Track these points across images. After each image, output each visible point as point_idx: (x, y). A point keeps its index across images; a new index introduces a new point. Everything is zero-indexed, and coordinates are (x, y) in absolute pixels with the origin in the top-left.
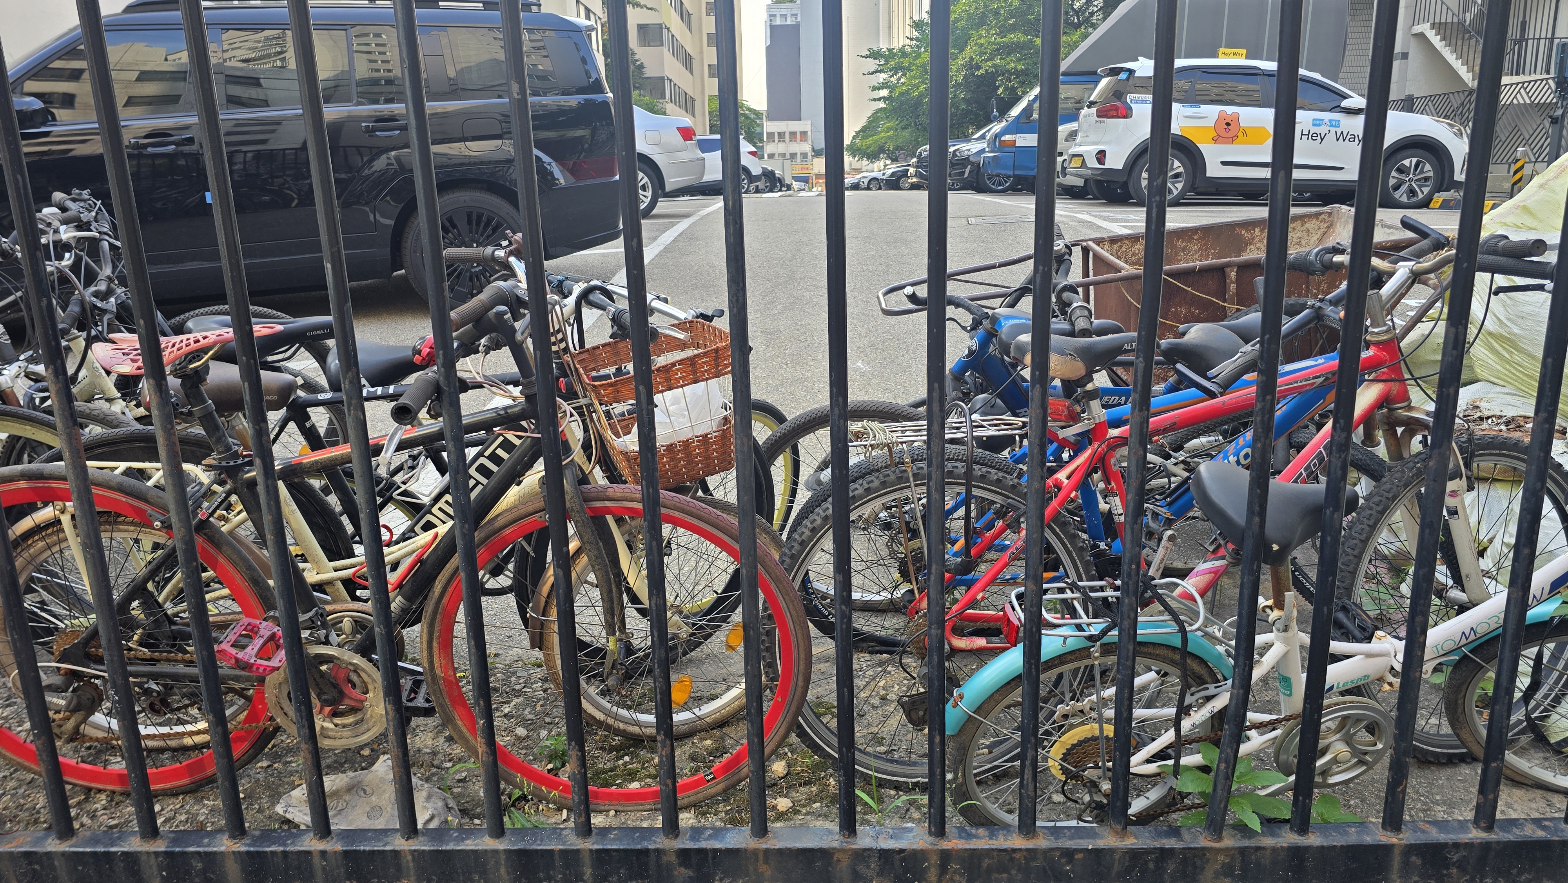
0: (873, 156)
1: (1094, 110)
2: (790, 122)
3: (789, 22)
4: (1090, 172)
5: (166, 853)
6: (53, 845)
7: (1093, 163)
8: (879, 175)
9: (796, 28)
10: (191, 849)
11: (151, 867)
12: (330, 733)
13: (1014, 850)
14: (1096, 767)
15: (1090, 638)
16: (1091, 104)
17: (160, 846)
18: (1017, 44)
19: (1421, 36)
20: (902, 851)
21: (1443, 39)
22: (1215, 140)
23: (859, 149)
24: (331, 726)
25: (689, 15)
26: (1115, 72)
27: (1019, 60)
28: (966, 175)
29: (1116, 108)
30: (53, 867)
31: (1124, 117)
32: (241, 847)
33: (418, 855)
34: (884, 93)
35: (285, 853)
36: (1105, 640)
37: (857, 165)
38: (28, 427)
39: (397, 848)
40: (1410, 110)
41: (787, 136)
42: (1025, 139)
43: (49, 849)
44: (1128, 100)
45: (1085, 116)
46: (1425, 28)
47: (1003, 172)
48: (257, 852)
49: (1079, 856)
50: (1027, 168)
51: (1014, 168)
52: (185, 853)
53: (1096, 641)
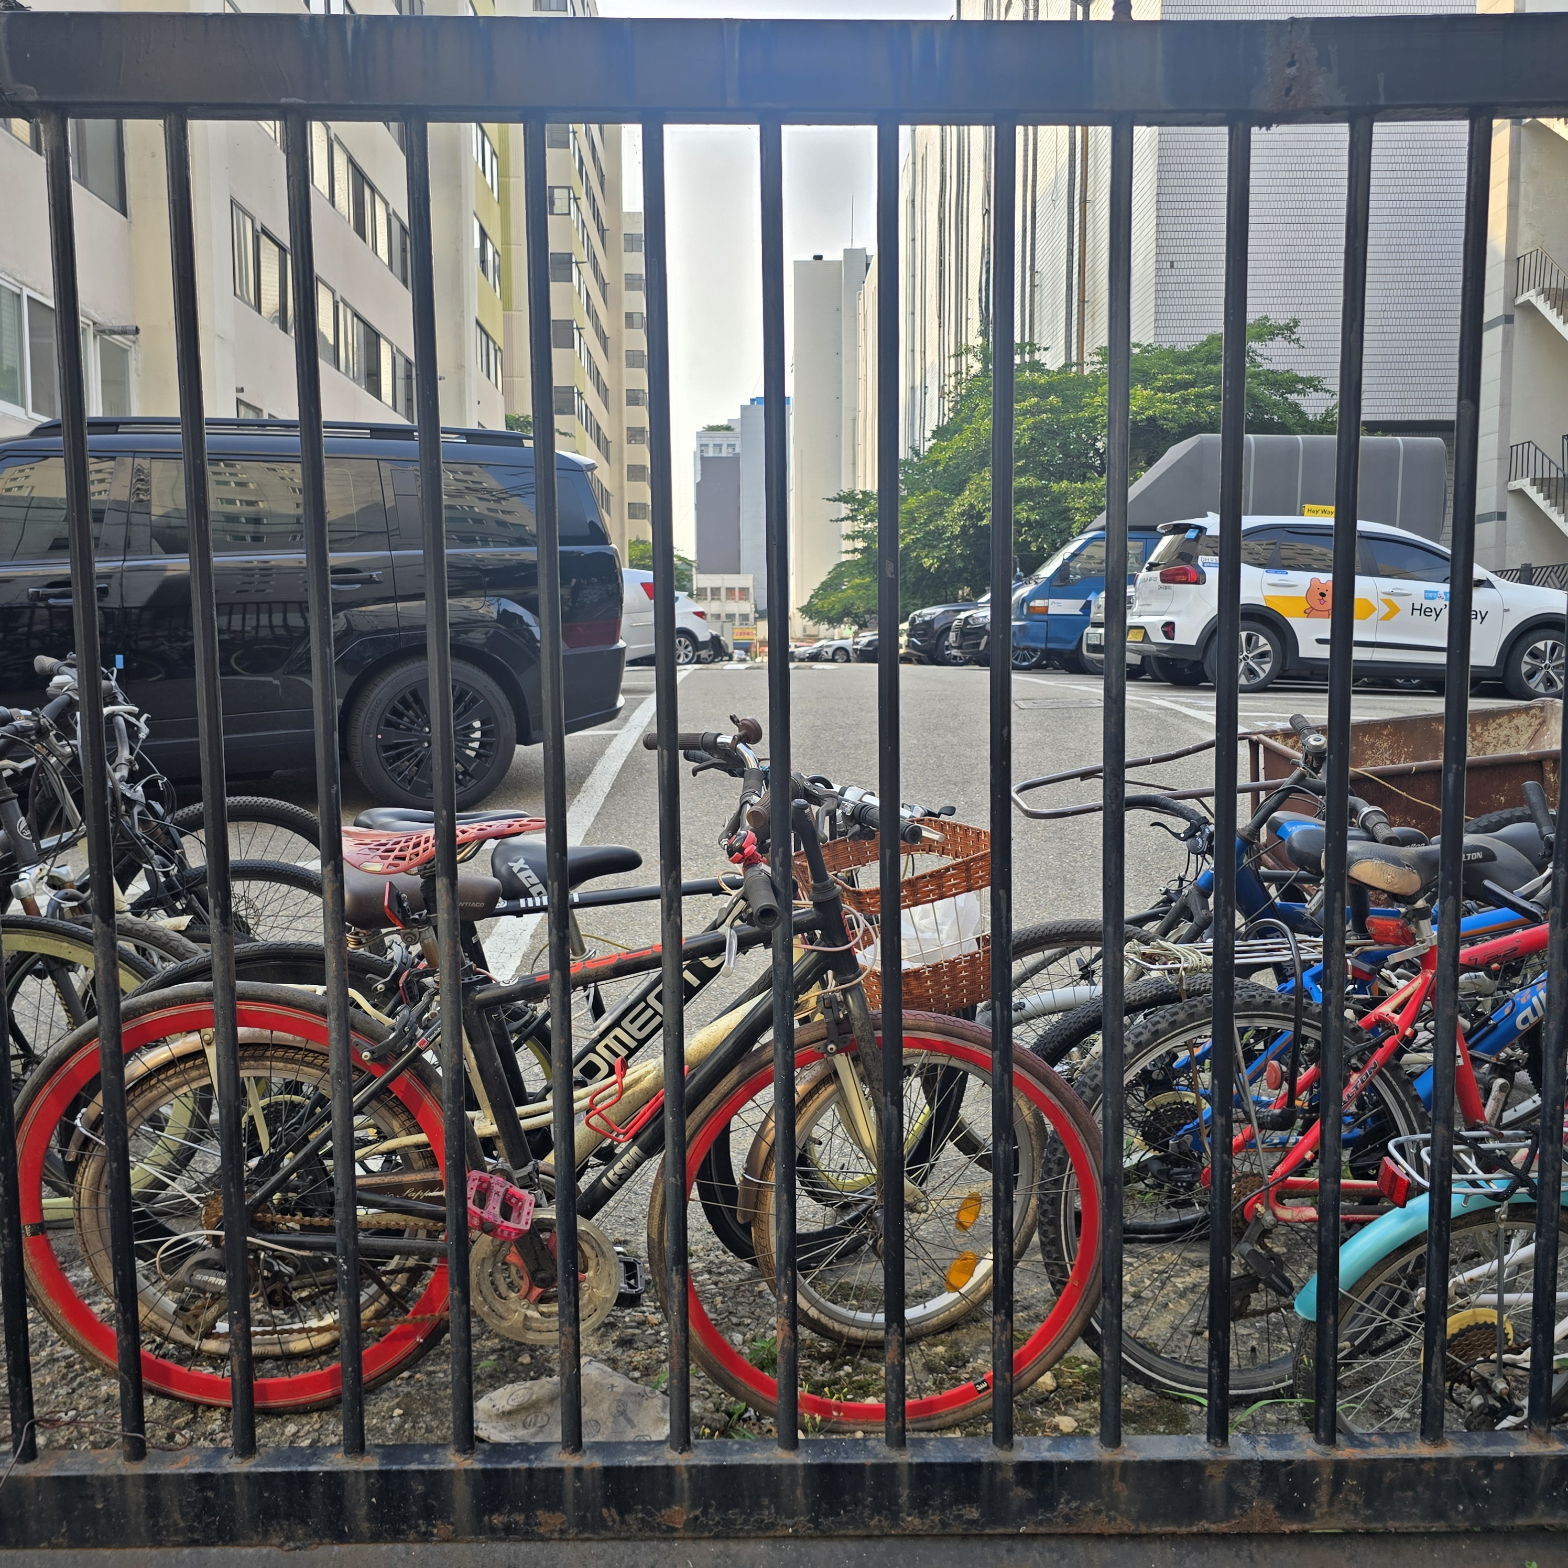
0: (835, 621)
1: (1156, 574)
2: (726, 576)
3: (724, 454)
4: (1154, 648)
5: (380, 1473)
6: (234, 1465)
7: (1159, 637)
8: (848, 644)
9: (736, 459)
10: (414, 1467)
11: (358, 1492)
12: (534, 1325)
13: (1423, 1460)
14: (1487, 1360)
15: (1495, 1196)
16: (1152, 567)
17: (371, 1463)
18: (1029, 490)
19: (1520, 493)
20: (1289, 1462)
21: (1548, 497)
22: (1308, 613)
23: (818, 613)
24: (536, 1315)
25: (607, 442)
26: (1184, 529)
27: (1032, 509)
28: (982, 647)
29: (1185, 573)
30: (231, 1494)
31: (1196, 583)
32: (473, 1463)
33: (697, 1472)
34: (860, 544)
35: (530, 1471)
36: (1514, 1199)
37: (812, 630)
38: (65, 944)
39: (671, 1463)
40: (1529, 582)
41: (723, 592)
42: (1059, 605)
43: (230, 1469)
44: (1200, 563)
45: (1145, 581)
46: (1523, 483)
47: (1033, 645)
48: (496, 1471)
49: (1499, 1466)
50: (1062, 641)
51: (1047, 640)
52: (405, 1472)
53: (1502, 1200)
